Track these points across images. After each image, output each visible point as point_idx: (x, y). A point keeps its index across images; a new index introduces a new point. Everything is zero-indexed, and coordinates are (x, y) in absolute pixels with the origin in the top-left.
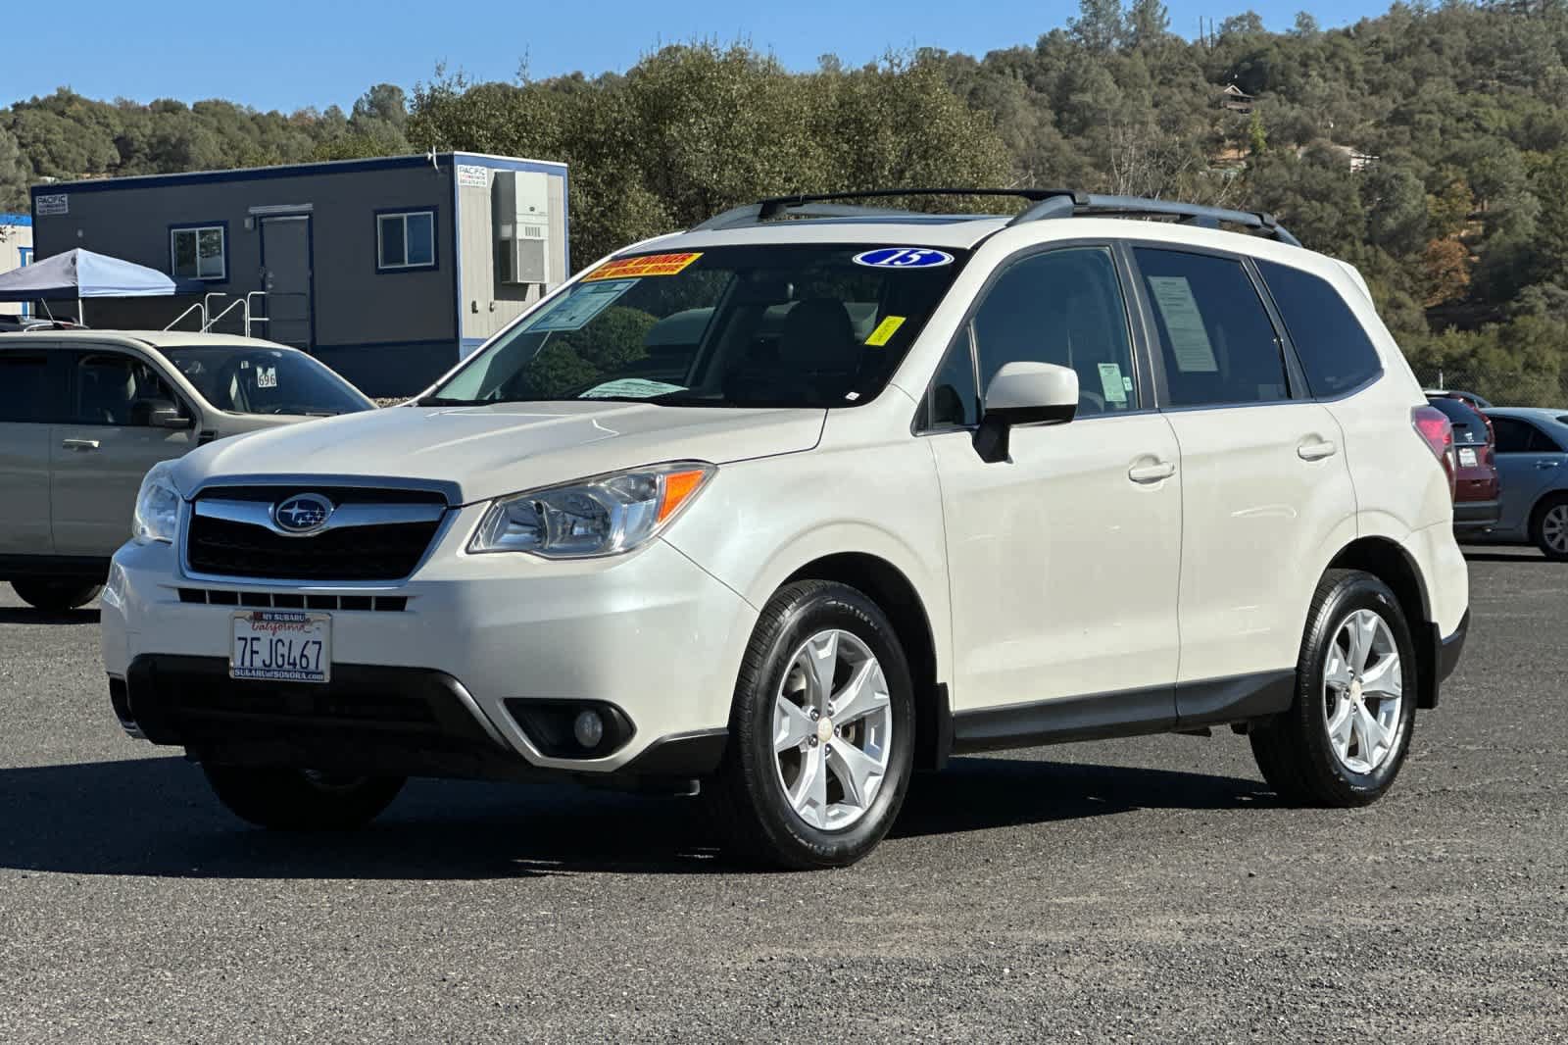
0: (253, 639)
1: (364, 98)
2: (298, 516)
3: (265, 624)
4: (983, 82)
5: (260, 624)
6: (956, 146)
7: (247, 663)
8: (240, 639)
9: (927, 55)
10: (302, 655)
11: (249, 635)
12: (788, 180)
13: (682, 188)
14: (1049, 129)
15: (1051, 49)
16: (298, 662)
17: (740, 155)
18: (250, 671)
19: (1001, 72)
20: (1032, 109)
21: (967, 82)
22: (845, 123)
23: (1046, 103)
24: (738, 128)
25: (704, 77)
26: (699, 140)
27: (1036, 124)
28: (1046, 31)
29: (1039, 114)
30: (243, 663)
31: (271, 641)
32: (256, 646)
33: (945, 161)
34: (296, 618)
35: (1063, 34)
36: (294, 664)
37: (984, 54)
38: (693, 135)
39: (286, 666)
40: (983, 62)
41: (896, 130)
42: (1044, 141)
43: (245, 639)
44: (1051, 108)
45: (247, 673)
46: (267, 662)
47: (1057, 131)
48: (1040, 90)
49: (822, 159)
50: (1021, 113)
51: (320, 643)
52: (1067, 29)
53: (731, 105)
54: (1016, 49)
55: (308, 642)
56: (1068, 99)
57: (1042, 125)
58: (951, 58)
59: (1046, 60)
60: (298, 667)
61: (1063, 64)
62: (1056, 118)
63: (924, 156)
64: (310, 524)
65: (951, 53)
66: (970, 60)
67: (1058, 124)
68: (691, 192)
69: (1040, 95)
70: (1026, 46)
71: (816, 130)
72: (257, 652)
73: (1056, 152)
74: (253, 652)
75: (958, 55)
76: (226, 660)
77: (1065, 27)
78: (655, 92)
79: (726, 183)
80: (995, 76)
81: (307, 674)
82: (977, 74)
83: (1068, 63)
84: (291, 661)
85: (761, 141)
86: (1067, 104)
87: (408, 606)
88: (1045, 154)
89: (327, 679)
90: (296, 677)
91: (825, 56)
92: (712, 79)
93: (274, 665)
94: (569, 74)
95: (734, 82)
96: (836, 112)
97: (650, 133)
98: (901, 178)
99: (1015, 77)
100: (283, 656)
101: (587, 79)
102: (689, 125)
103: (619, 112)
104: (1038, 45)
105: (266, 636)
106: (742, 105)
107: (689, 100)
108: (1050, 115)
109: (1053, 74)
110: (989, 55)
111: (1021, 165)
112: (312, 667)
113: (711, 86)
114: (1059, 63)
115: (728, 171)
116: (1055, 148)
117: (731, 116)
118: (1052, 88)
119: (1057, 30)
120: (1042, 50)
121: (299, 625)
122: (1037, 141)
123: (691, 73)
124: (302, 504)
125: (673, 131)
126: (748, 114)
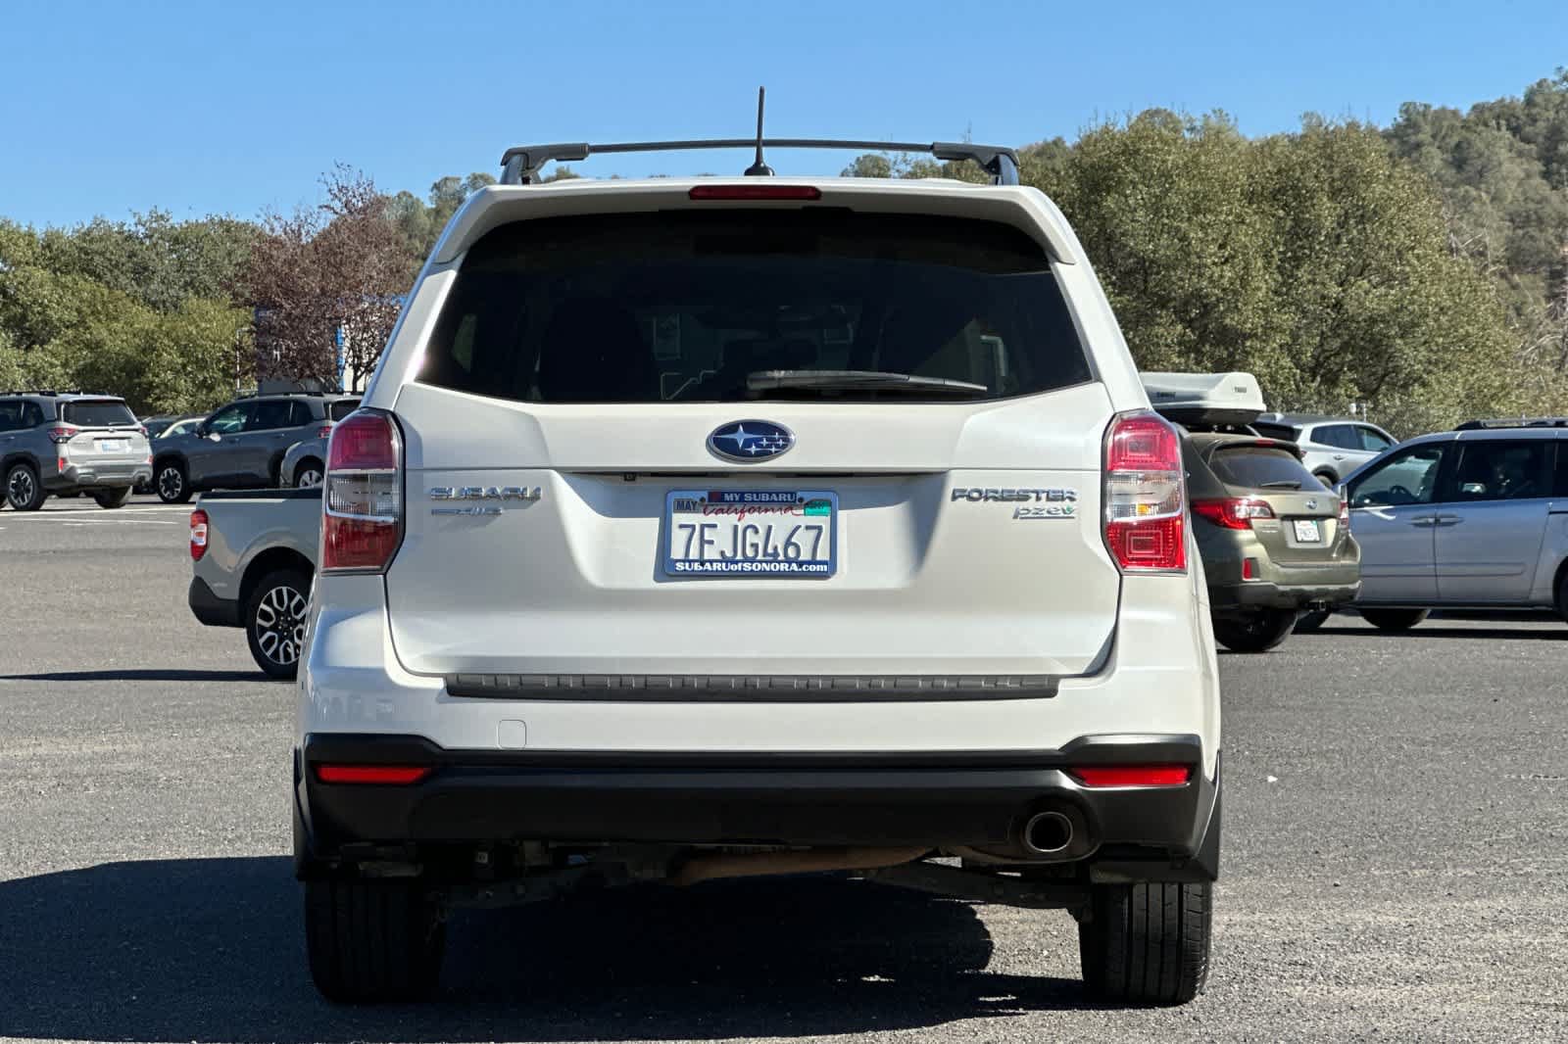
1: (849, 168)
4: (1468, 135)
6: (1394, 210)
9: (1411, 107)
12: (1222, 247)
13: (1122, 258)
14: (1537, 181)
15: (1539, 99)
17: (1175, 224)
19: (1486, 125)
20: (1518, 160)
21: (1451, 136)
22: (1282, 191)
23: (1535, 156)
24: (1173, 199)
25: (1139, 149)
26: (1135, 210)
27: (1522, 175)
28: (1533, 82)
29: (1525, 166)
33: (1382, 224)
35: (1551, 84)
37: (1470, 107)
38: (1129, 206)
40: (1469, 115)
41: (1334, 194)
42: (1531, 194)
44: (1539, 159)
47: (1544, 182)
48: (1527, 140)
49: (1258, 226)
50: (1506, 166)
52: (1557, 78)
53: (1166, 175)
54: (1502, 100)
56: (1556, 148)
57: (1528, 176)
58: (1435, 112)
59: (1534, 111)
61: (1552, 114)
62: (1544, 169)
63: (1362, 219)
65: (1436, 107)
66: (1455, 113)
67: (1546, 175)
68: (1131, 261)
69: (1527, 147)
70: (1512, 98)
71: (1250, 197)
73: (1544, 203)
75: (1444, 110)
77: (1553, 77)
78: (1092, 166)
79: (1162, 252)
80: (1481, 128)
82: (1462, 127)
83: (1557, 112)
85: (1197, 210)
86: (1556, 154)
88: (1532, 206)
91: (1306, 115)
92: (1147, 151)
94: (1050, 139)
95: (1169, 153)
96: (1272, 179)
97: (1088, 204)
98: (1338, 243)
99: (1499, 129)
101: (1068, 144)
102: (1126, 196)
103: (1058, 185)
104: (1525, 96)
106: (1178, 175)
107: (1126, 173)
108: (1538, 166)
109: (1541, 124)
110: (1475, 107)
111: (1508, 217)
113: (1147, 158)
114: (1547, 114)
115: (1164, 240)
116: (1544, 200)
117: (1167, 186)
118: (1540, 139)
119: (1545, 80)
120: (1530, 102)
122: (1524, 193)
123: (1126, 145)
125: (1110, 202)
126: (1183, 183)
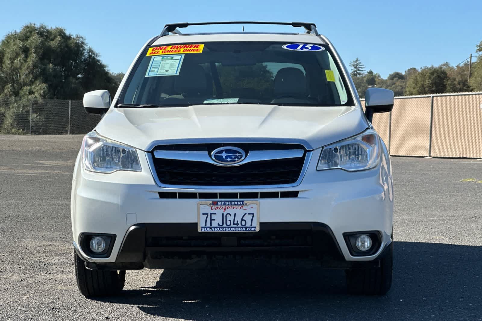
0: (211, 214)
2: (227, 157)
3: (219, 207)
5: (216, 207)
7: (208, 225)
8: (203, 214)
10: (242, 220)
11: (209, 211)
16: (239, 223)
18: (211, 228)
30: (206, 225)
31: (223, 214)
32: (213, 217)
34: (239, 203)
36: (237, 224)
39: (232, 225)
43: (207, 214)
45: (209, 229)
46: (221, 224)
51: (253, 214)
55: (245, 214)
60: (240, 225)
64: (235, 161)
72: (214, 220)
74: (211, 220)
76: (196, 224)
81: (246, 228)
84: (236, 223)
87: (299, 195)
89: (258, 230)
90: (240, 229)
93: (225, 225)
100: (230, 221)
105: (219, 212)
112: (248, 225)
121: (240, 206)
124: (227, 151)
